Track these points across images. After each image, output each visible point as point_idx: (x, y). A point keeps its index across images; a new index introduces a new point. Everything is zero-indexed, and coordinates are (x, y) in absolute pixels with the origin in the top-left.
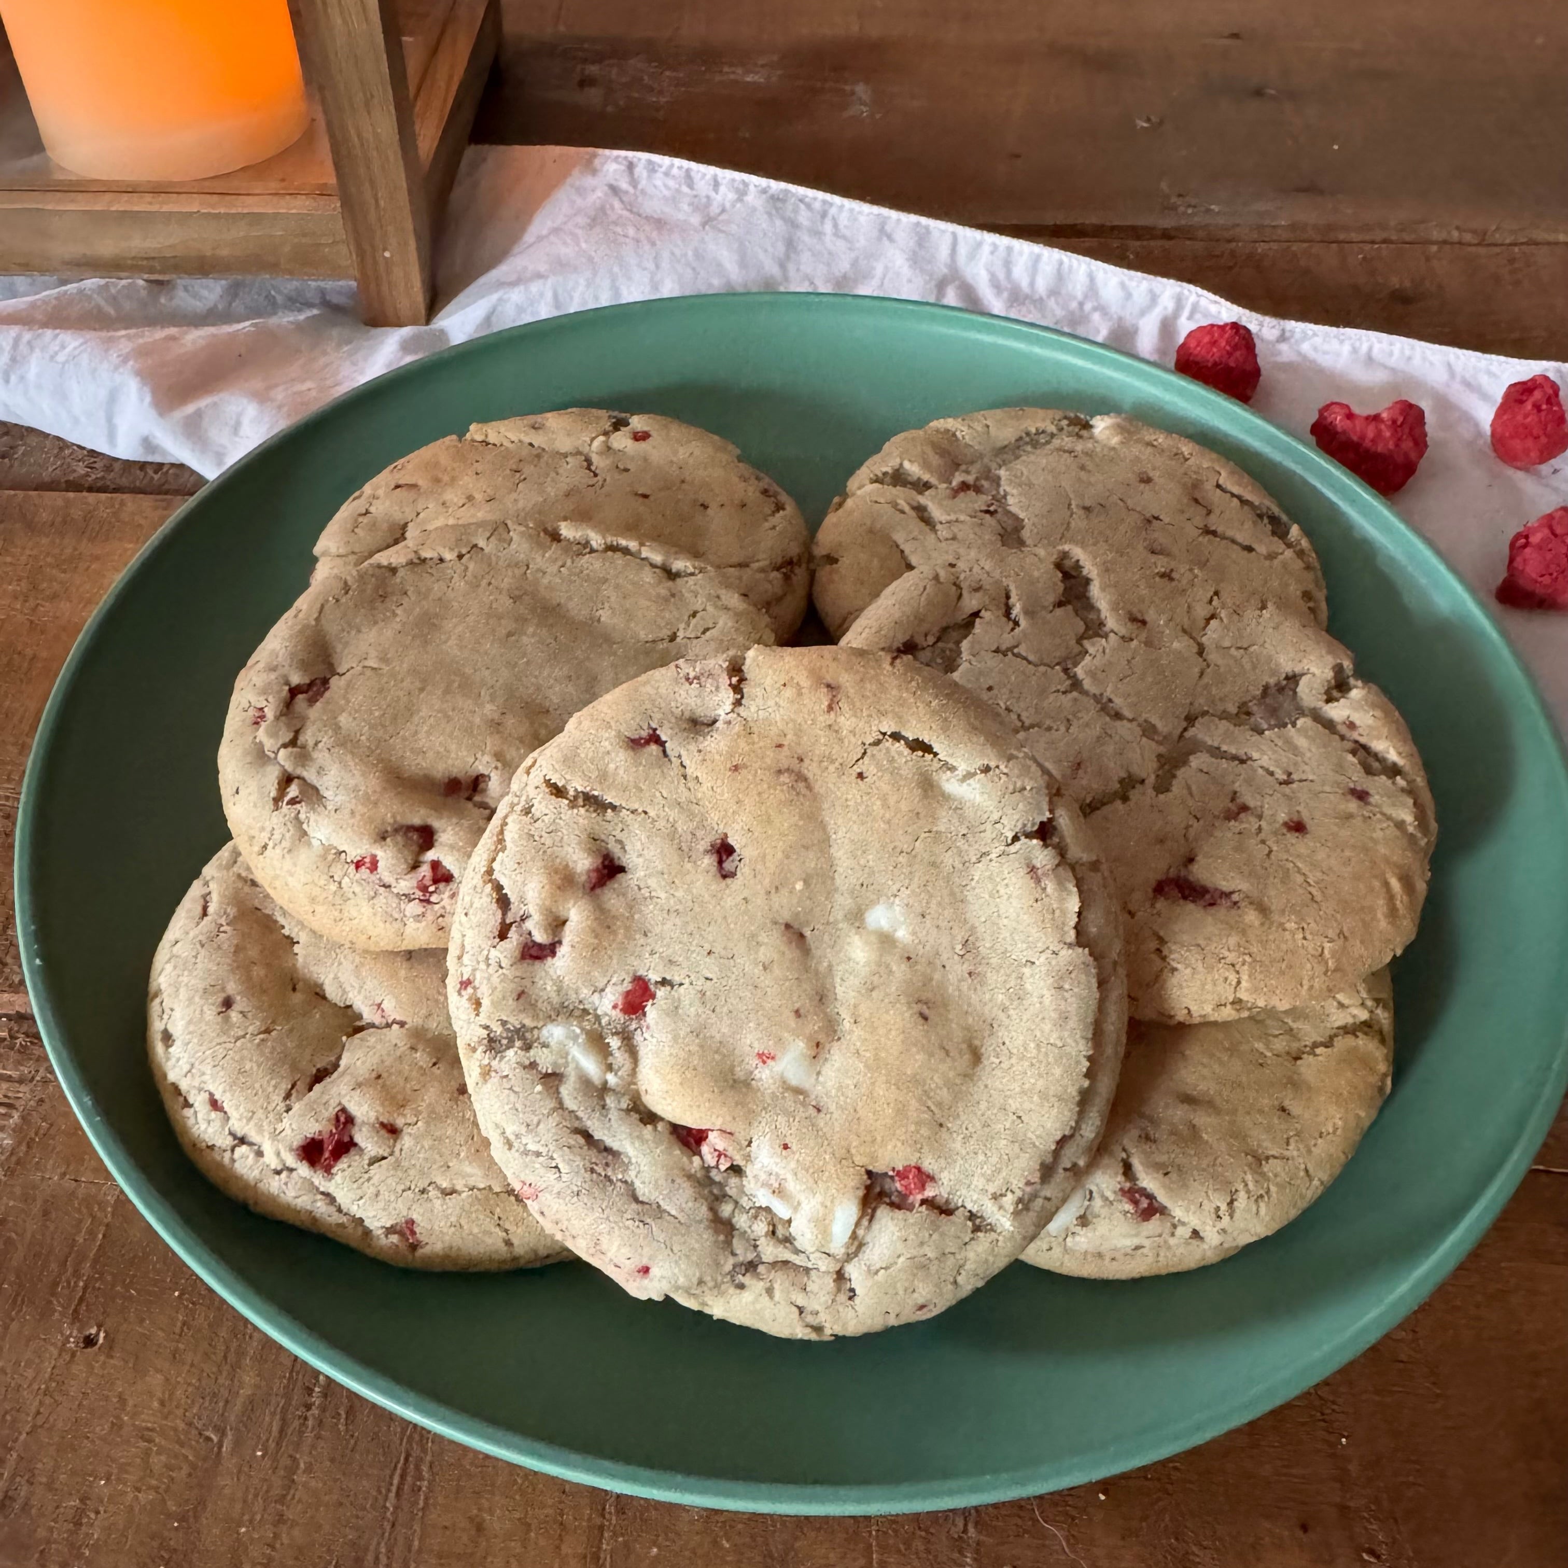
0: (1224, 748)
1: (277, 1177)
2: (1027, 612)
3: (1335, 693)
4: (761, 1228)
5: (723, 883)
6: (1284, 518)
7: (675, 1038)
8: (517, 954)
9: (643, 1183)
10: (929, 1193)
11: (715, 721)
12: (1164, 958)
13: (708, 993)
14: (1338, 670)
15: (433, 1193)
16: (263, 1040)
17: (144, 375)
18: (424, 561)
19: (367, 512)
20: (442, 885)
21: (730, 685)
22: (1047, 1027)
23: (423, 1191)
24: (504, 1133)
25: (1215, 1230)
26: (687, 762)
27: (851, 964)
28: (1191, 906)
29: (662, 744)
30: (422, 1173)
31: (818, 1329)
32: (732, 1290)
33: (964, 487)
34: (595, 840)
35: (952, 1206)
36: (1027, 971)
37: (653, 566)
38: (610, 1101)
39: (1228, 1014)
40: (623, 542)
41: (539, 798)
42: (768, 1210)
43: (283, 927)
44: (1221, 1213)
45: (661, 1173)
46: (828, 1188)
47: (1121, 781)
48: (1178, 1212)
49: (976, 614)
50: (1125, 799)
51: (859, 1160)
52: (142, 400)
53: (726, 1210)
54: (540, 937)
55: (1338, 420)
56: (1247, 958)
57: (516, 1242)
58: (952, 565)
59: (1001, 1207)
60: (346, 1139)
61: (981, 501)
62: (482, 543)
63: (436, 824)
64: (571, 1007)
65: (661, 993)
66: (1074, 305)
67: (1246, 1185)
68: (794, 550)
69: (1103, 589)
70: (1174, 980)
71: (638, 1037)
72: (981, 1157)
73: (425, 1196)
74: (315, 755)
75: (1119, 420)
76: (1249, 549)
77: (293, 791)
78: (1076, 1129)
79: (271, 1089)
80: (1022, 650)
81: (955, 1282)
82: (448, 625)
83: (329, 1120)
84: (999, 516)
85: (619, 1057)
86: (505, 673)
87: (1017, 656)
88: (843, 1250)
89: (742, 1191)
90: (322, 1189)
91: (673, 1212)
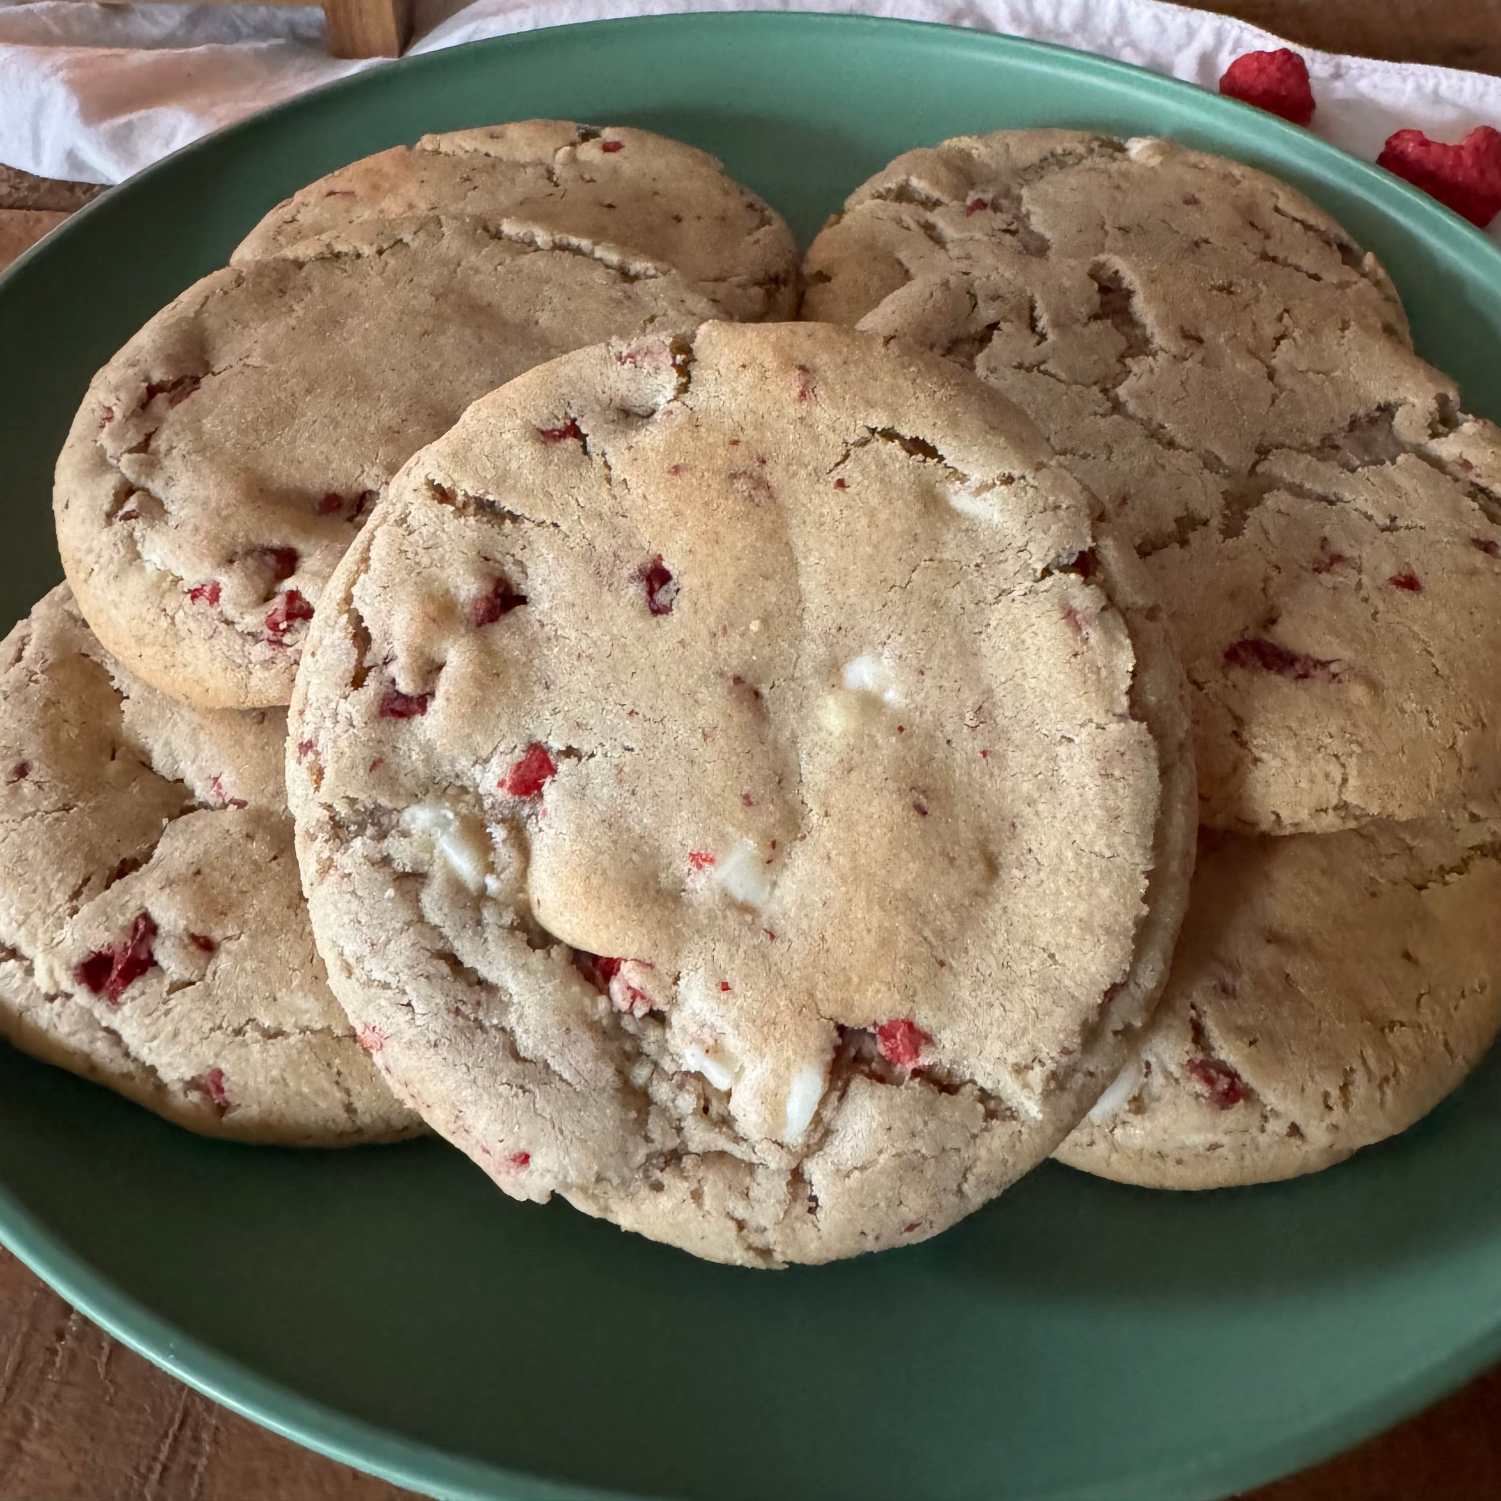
0: (1308, 486)
1: (48, 1005)
2: (1056, 324)
3: (1441, 429)
4: (687, 1102)
5: (654, 621)
6: (1355, 246)
7: (580, 830)
8: (374, 709)
9: (527, 1031)
10: (925, 1060)
11: (654, 412)
12: (1243, 744)
13: (626, 769)
14: (1443, 400)
15: (251, 1034)
16: (57, 819)
17: (76, 86)
18: (338, 256)
19: (293, 220)
20: (297, 623)
21: (674, 365)
22: (1091, 828)
23: (239, 1032)
24: (342, 954)
25: (1324, 1125)
26: (612, 461)
27: (823, 734)
28: (1275, 678)
29: (583, 438)
30: (239, 1006)
31: (766, 1253)
32: (644, 1192)
33: (980, 205)
34: (486, 559)
35: (957, 1081)
36: (1062, 750)
37: (607, 266)
38: (488, 915)
39: (1329, 822)
40: (574, 241)
41: (417, 505)
42: (699, 1076)
43: (113, 678)
44: (1331, 1102)
45: (551, 1019)
46: (781, 1050)
47: (1177, 520)
48: (1271, 1098)
49: (994, 326)
50: (1184, 543)
51: (827, 1009)
52: (68, 109)
53: (641, 1074)
54: (405, 686)
55: (1411, 148)
56: (1354, 747)
57: (359, 1105)
58: (965, 274)
59: (1026, 1086)
60: (143, 956)
61: (1000, 220)
62: (407, 238)
63: (300, 546)
64: (445, 784)
65: (564, 766)
66: (1103, 40)
67: (1364, 1062)
68: (779, 266)
69: (1148, 300)
70: (1259, 773)
71: (531, 827)
72: (997, 1011)
73: (240, 1038)
74: (166, 462)
75: (1157, 141)
76: (1317, 278)
77: (131, 504)
78: (1131, 975)
79: (54, 885)
80: (1049, 366)
81: (960, 1191)
82: (352, 322)
83: (123, 929)
84: (1020, 235)
85: (504, 853)
86: (415, 375)
87: (1046, 373)
88: (800, 1140)
89: (664, 1048)
90: (104, 1024)
91: (566, 1075)
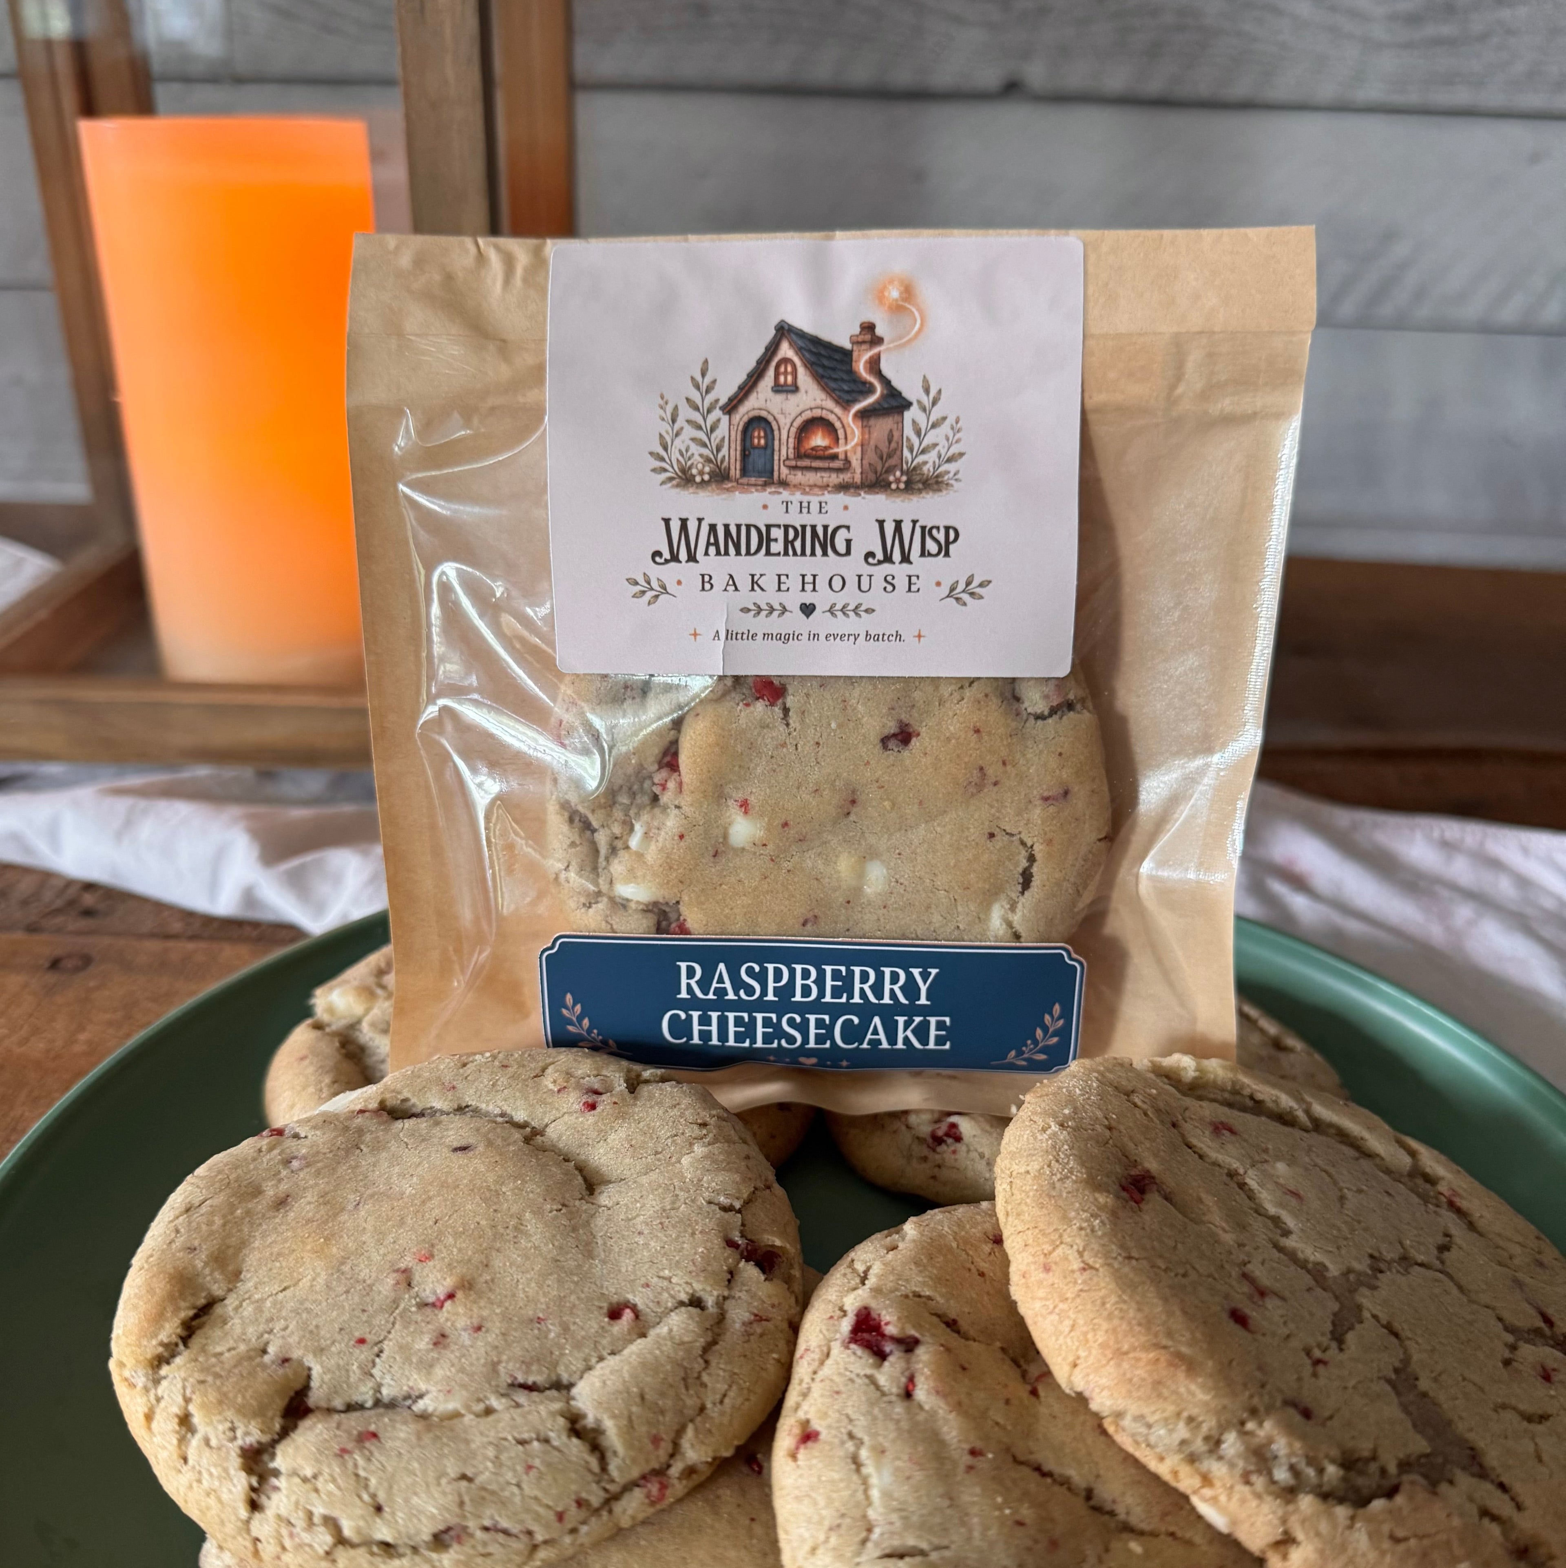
4: (617, 828)
5: (877, 741)
7: (743, 731)
13: (784, 749)
21: (1053, 707)
27: (834, 859)
53: (624, 799)
65: (777, 710)
71: (737, 698)
88: (615, 894)
89: (641, 807)
